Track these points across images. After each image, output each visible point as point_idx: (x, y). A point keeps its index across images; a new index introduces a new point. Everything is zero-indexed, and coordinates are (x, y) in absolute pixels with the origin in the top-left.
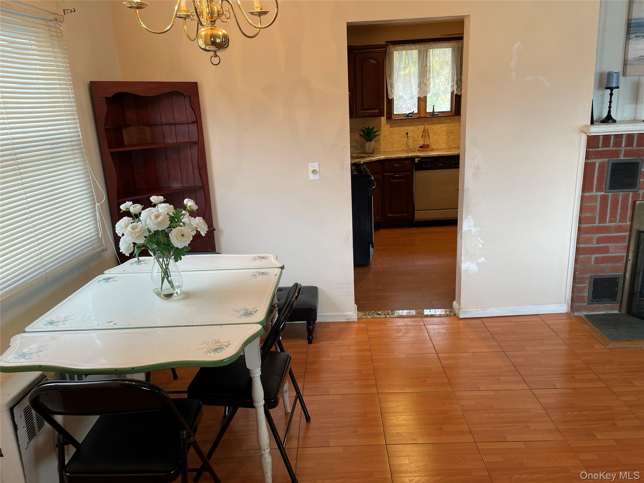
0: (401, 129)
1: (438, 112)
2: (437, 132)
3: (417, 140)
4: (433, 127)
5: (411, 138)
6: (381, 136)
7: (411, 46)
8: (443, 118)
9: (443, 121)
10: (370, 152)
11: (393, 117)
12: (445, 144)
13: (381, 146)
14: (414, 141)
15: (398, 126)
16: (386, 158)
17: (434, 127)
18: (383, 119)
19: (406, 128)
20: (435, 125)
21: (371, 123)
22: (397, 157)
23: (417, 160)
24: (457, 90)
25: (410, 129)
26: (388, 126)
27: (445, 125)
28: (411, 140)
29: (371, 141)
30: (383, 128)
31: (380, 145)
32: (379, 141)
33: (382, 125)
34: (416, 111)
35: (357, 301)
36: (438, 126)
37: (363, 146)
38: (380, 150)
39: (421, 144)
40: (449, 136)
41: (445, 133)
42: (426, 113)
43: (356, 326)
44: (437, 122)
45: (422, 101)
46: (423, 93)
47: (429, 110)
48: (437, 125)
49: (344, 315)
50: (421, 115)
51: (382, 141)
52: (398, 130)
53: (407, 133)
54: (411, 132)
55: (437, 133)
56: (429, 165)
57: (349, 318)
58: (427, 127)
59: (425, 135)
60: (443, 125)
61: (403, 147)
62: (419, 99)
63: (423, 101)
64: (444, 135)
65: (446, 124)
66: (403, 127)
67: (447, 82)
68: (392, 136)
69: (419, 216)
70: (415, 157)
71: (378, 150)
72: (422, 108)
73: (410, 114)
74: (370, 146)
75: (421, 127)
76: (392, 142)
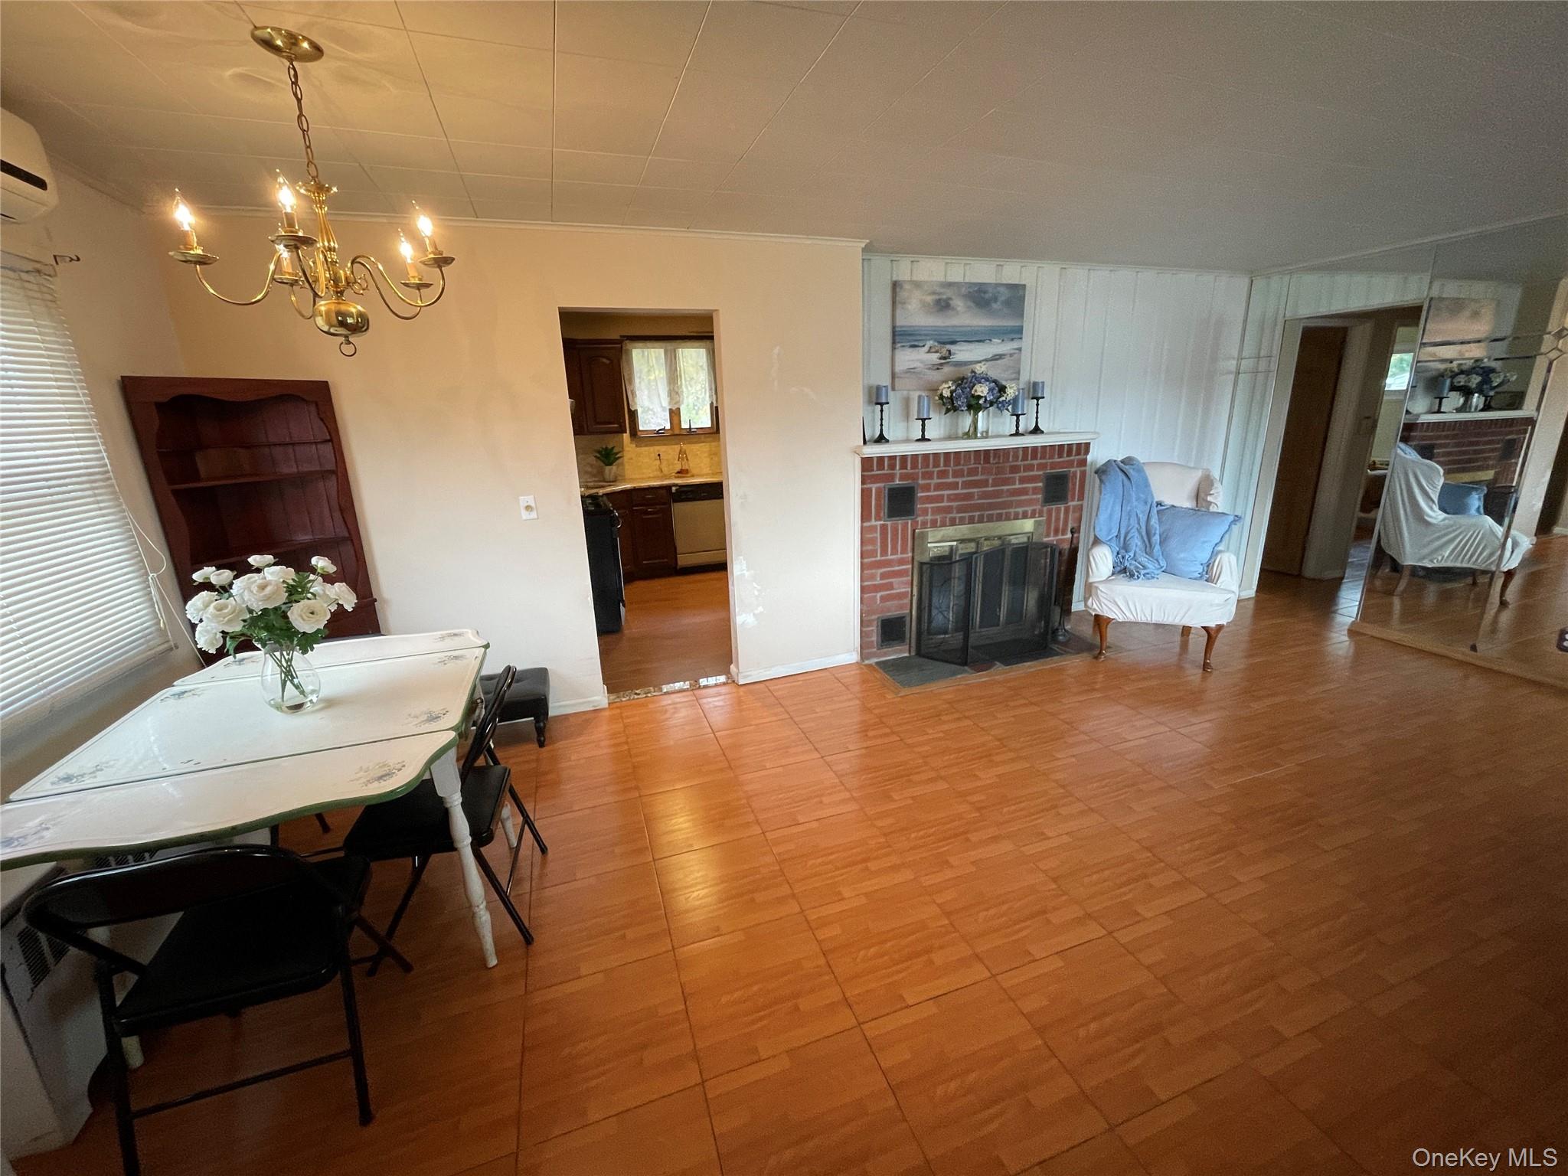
0: (652, 449)
1: (696, 428)
2: (697, 453)
3: (672, 464)
4: (691, 448)
5: (665, 460)
6: (626, 459)
7: (654, 343)
8: (703, 436)
9: (703, 440)
10: (611, 480)
11: (639, 433)
12: (706, 469)
13: (626, 472)
14: (669, 465)
15: (646, 446)
16: (635, 488)
17: (693, 447)
18: (626, 436)
19: (657, 448)
20: (693, 445)
21: (610, 442)
22: (649, 485)
23: (674, 489)
24: (716, 401)
25: (662, 449)
26: (634, 446)
27: (706, 445)
28: (664, 463)
29: (611, 464)
30: (626, 449)
31: (623, 469)
32: (622, 464)
33: (625, 443)
34: (668, 427)
35: (605, 681)
36: (698, 446)
37: (601, 472)
38: (624, 477)
39: (678, 468)
40: (708, 458)
41: (706, 455)
42: (681, 429)
43: (607, 713)
44: (696, 440)
45: (675, 414)
46: (675, 404)
47: (685, 425)
48: (696, 444)
49: (589, 702)
50: (675, 431)
51: (627, 466)
52: (647, 451)
53: (659, 455)
54: (663, 454)
55: (698, 455)
56: (690, 495)
57: (596, 704)
58: (684, 447)
59: (682, 456)
60: (703, 444)
61: (655, 473)
62: (671, 411)
64: (705, 457)
65: (708, 444)
66: (653, 447)
67: (704, 390)
68: (639, 458)
69: (683, 560)
70: (672, 485)
71: (622, 476)
72: (676, 421)
73: (660, 430)
74: (610, 471)
75: (676, 446)
76: (640, 466)
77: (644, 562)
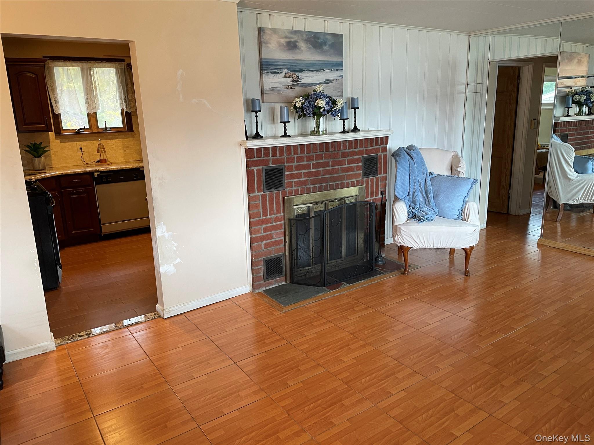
0: (74, 144)
1: (111, 128)
2: (112, 146)
3: (93, 155)
4: (108, 142)
5: (86, 152)
6: (52, 152)
7: (72, 63)
8: (117, 134)
9: (117, 137)
10: (41, 169)
11: (62, 132)
12: (123, 158)
13: (53, 162)
14: (90, 156)
15: (69, 141)
16: (61, 174)
17: (109, 142)
18: (52, 134)
19: (78, 143)
20: (109, 140)
21: (38, 139)
22: (74, 172)
23: (96, 175)
24: (126, 108)
25: (83, 144)
26: (59, 141)
27: (120, 141)
28: (86, 155)
29: (40, 156)
30: (52, 144)
31: (51, 160)
32: (49, 156)
33: (51, 140)
34: (87, 127)
35: (53, 328)
36: (113, 141)
38: (52, 166)
39: (98, 158)
40: (125, 151)
41: (121, 147)
42: (98, 128)
43: (55, 355)
44: (111, 137)
45: (92, 117)
46: (92, 109)
47: (101, 125)
48: (112, 140)
49: (39, 347)
50: (93, 130)
51: (53, 157)
52: (70, 145)
53: (81, 148)
54: (85, 147)
55: (113, 148)
56: (109, 178)
57: (45, 349)
58: (102, 142)
59: (101, 149)
60: (117, 140)
61: (79, 162)
62: (89, 115)
63: (93, 117)
64: (120, 149)
66: (75, 143)
67: (115, 100)
68: (64, 151)
69: (106, 229)
70: (94, 171)
71: (51, 166)
72: (93, 123)
73: (81, 129)
74: (39, 162)
75: (95, 142)
76: (65, 157)
77: (73, 232)
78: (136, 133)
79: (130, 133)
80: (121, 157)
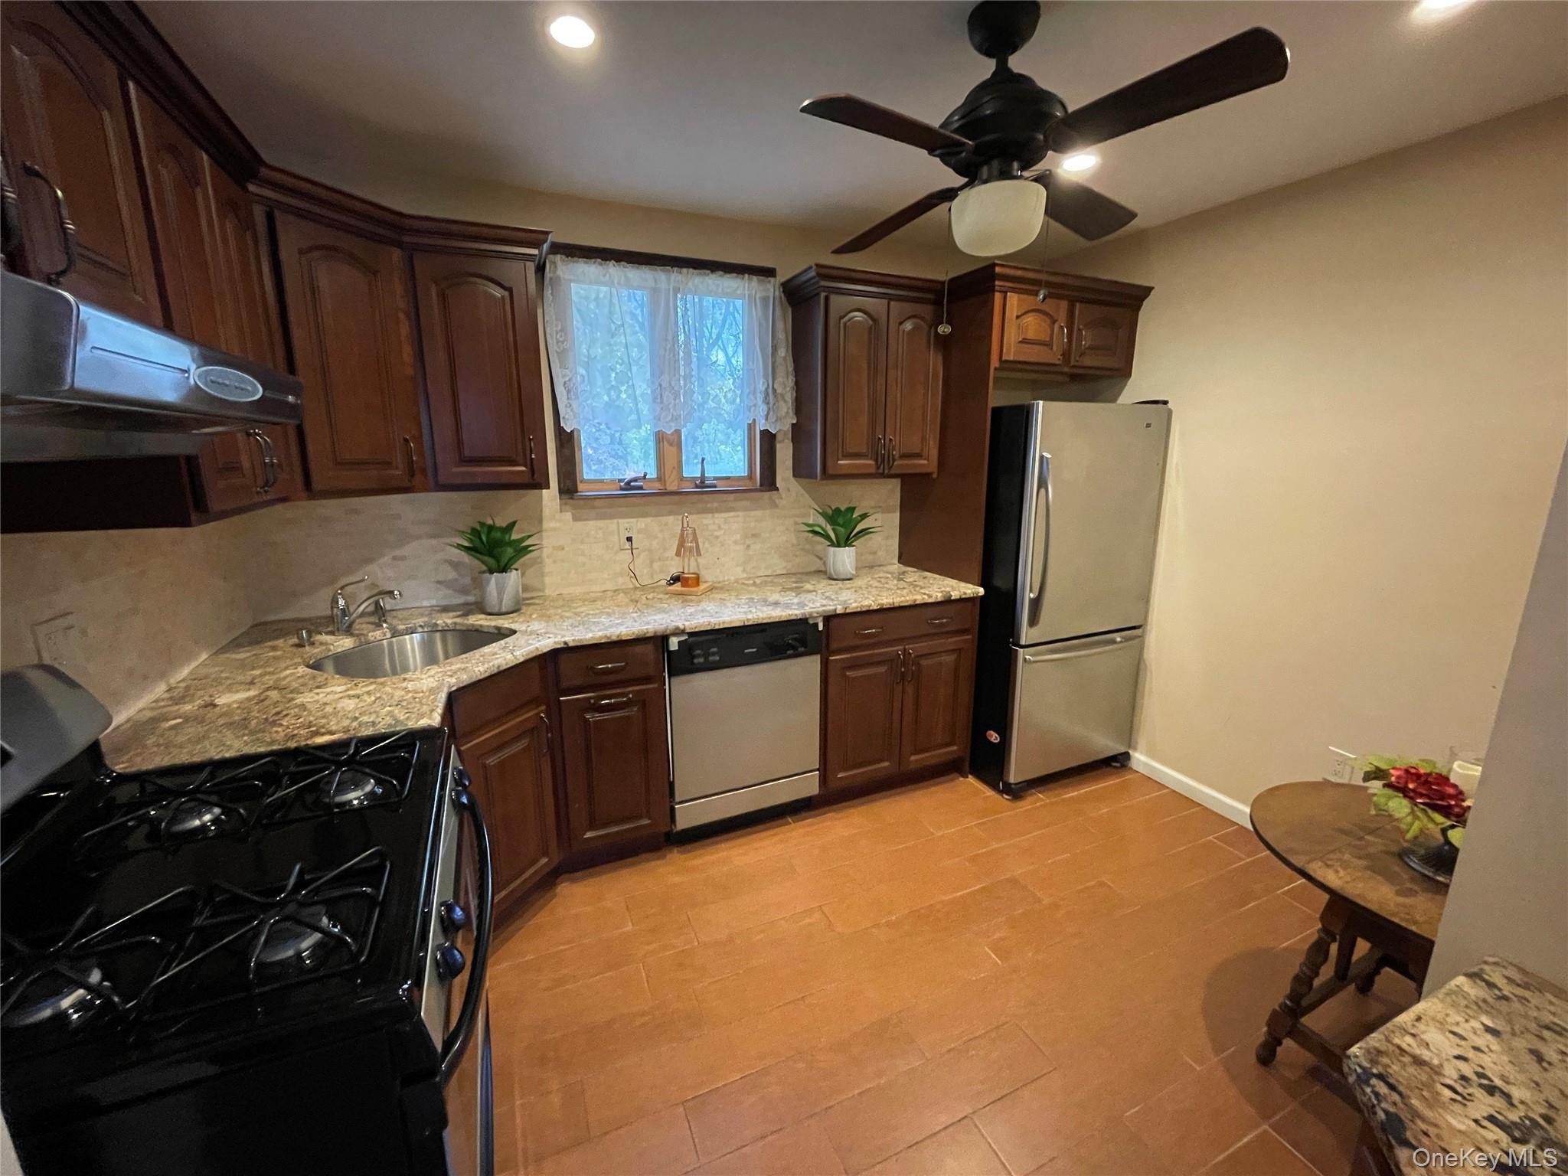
0: (612, 524)
1: (716, 479)
2: (716, 534)
3: (660, 559)
4: (705, 522)
5: (643, 551)
6: (545, 552)
7: (626, 269)
8: (732, 497)
9: (731, 504)
10: (504, 609)
11: (580, 487)
12: (741, 568)
13: (547, 580)
14: (652, 562)
15: (599, 517)
17: (707, 520)
18: (550, 496)
19: (624, 523)
20: (710, 515)
21: (504, 509)
22: (606, 636)
23: (674, 644)
24: (767, 419)
25: (636, 525)
26: (568, 516)
27: (738, 516)
28: (641, 560)
29: (504, 569)
30: (547, 524)
31: (542, 575)
32: (539, 562)
33: (546, 512)
34: (652, 474)
36: (720, 518)
37: (479, 584)
38: (543, 591)
39: (674, 571)
40: (748, 546)
41: (738, 537)
42: (682, 479)
44: (715, 505)
45: (667, 444)
46: (672, 420)
47: (692, 471)
48: (716, 515)
50: (668, 484)
51: (549, 566)
52: (600, 529)
53: (629, 539)
54: (640, 536)
55: (717, 537)
56: (713, 654)
58: (694, 520)
59: (687, 545)
60: (732, 514)
61: (620, 580)
62: (660, 438)
63: (671, 445)
64: (736, 542)
65: (740, 514)
66: (615, 521)
67: (739, 392)
68: (582, 547)
70: (668, 632)
71: (540, 590)
72: (670, 462)
73: (635, 480)
74: (501, 591)
75: (670, 519)
76: (584, 564)
77: (588, 835)
78: (783, 495)
79: (766, 495)
80: (737, 565)
